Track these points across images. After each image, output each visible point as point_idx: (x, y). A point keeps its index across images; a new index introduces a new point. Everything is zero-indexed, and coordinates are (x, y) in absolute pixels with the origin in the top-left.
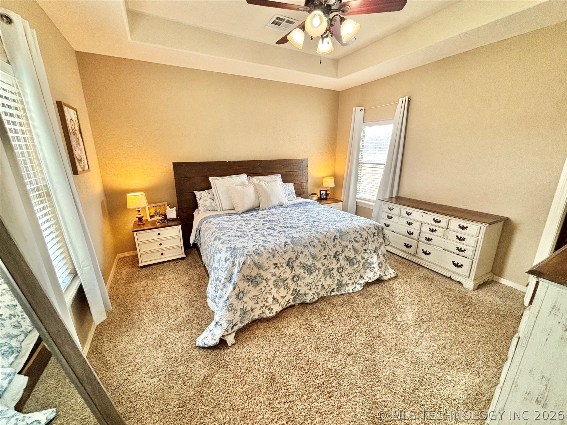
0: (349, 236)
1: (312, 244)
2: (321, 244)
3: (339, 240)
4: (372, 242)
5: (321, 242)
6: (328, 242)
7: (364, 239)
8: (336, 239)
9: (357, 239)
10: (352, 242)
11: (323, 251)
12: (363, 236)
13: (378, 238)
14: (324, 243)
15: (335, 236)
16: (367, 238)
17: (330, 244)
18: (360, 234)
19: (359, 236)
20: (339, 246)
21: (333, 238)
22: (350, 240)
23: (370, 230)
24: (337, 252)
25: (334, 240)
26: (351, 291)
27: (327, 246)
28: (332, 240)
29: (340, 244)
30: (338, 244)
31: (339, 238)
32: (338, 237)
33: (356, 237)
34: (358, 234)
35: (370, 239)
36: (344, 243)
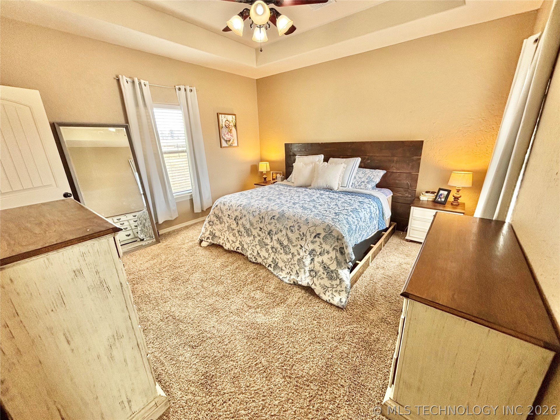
0: (287, 222)
1: (254, 213)
2: (260, 216)
3: (276, 221)
4: (310, 242)
5: (260, 215)
6: (266, 218)
7: (301, 233)
8: (273, 219)
9: (293, 229)
10: (287, 229)
11: (259, 223)
12: (301, 230)
13: (322, 242)
14: (263, 217)
15: (274, 216)
16: (305, 234)
17: (267, 220)
18: (299, 226)
19: (296, 227)
20: (274, 226)
21: (271, 216)
22: (286, 226)
23: (314, 227)
24: (271, 230)
25: (271, 219)
26: (281, 277)
27: (263, 221)
28: (270, 218)
29: (275, 225)
30: (273, 224)
31: (276, 220)
32: (276, 218)
33: (293, 226)
34: (297, 225)
35: (308, 237)
36: (279, 226)
